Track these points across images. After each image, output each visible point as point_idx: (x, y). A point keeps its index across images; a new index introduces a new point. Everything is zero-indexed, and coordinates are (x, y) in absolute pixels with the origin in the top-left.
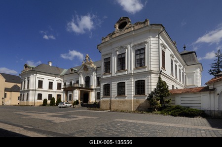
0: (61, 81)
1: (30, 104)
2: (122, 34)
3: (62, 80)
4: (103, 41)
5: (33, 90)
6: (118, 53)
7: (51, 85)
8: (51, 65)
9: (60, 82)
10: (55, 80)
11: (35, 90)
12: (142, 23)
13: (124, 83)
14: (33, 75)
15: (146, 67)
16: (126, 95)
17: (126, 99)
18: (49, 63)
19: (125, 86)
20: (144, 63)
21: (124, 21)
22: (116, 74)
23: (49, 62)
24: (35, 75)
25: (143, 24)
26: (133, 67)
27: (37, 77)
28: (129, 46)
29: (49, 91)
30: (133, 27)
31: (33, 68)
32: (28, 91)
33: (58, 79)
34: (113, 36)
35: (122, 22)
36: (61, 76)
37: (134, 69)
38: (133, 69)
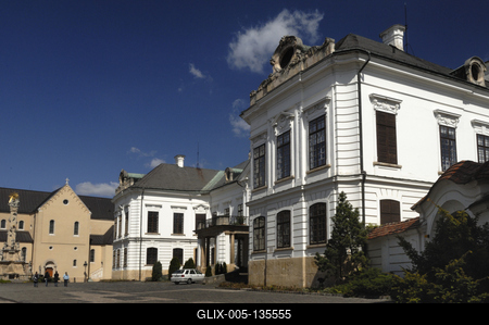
0: (206, 208)
1: (130, 278)
2: (284, 80)
3: (208, 205)
4: (253, 102)
5: (136, 240)
6: (277, 133)
7: (178, 221)
8: (181, 164)
9: (201, 211)
10: (190, 207)
11: (141, 240)
12: (319, 50)
13: (289, 212)
14: (135, 199)
15: (329, 167)
16: (292, 246)
17: (293, 255)
18: (177, 161)
19: (289, 222)
20: (325, 155)
21: (289, 45)
22: (274, 188)
23: (176, 158)
24: (140, 197)
25: (320, 53)
26: (305, 168)
27: (144, 202)
28: (297, 114)
29: (175, 240)
30: (304, 60)
31: (136, 180)
32: (126, 242)
33: (197, 202)
34: (269, 88)
35: (285, 48)
36: (205, 195)
37: (308, 173)
38: (304, 175)
